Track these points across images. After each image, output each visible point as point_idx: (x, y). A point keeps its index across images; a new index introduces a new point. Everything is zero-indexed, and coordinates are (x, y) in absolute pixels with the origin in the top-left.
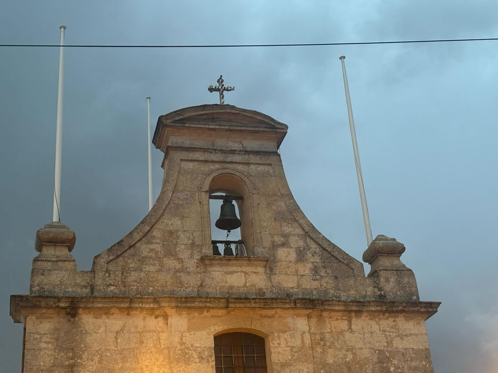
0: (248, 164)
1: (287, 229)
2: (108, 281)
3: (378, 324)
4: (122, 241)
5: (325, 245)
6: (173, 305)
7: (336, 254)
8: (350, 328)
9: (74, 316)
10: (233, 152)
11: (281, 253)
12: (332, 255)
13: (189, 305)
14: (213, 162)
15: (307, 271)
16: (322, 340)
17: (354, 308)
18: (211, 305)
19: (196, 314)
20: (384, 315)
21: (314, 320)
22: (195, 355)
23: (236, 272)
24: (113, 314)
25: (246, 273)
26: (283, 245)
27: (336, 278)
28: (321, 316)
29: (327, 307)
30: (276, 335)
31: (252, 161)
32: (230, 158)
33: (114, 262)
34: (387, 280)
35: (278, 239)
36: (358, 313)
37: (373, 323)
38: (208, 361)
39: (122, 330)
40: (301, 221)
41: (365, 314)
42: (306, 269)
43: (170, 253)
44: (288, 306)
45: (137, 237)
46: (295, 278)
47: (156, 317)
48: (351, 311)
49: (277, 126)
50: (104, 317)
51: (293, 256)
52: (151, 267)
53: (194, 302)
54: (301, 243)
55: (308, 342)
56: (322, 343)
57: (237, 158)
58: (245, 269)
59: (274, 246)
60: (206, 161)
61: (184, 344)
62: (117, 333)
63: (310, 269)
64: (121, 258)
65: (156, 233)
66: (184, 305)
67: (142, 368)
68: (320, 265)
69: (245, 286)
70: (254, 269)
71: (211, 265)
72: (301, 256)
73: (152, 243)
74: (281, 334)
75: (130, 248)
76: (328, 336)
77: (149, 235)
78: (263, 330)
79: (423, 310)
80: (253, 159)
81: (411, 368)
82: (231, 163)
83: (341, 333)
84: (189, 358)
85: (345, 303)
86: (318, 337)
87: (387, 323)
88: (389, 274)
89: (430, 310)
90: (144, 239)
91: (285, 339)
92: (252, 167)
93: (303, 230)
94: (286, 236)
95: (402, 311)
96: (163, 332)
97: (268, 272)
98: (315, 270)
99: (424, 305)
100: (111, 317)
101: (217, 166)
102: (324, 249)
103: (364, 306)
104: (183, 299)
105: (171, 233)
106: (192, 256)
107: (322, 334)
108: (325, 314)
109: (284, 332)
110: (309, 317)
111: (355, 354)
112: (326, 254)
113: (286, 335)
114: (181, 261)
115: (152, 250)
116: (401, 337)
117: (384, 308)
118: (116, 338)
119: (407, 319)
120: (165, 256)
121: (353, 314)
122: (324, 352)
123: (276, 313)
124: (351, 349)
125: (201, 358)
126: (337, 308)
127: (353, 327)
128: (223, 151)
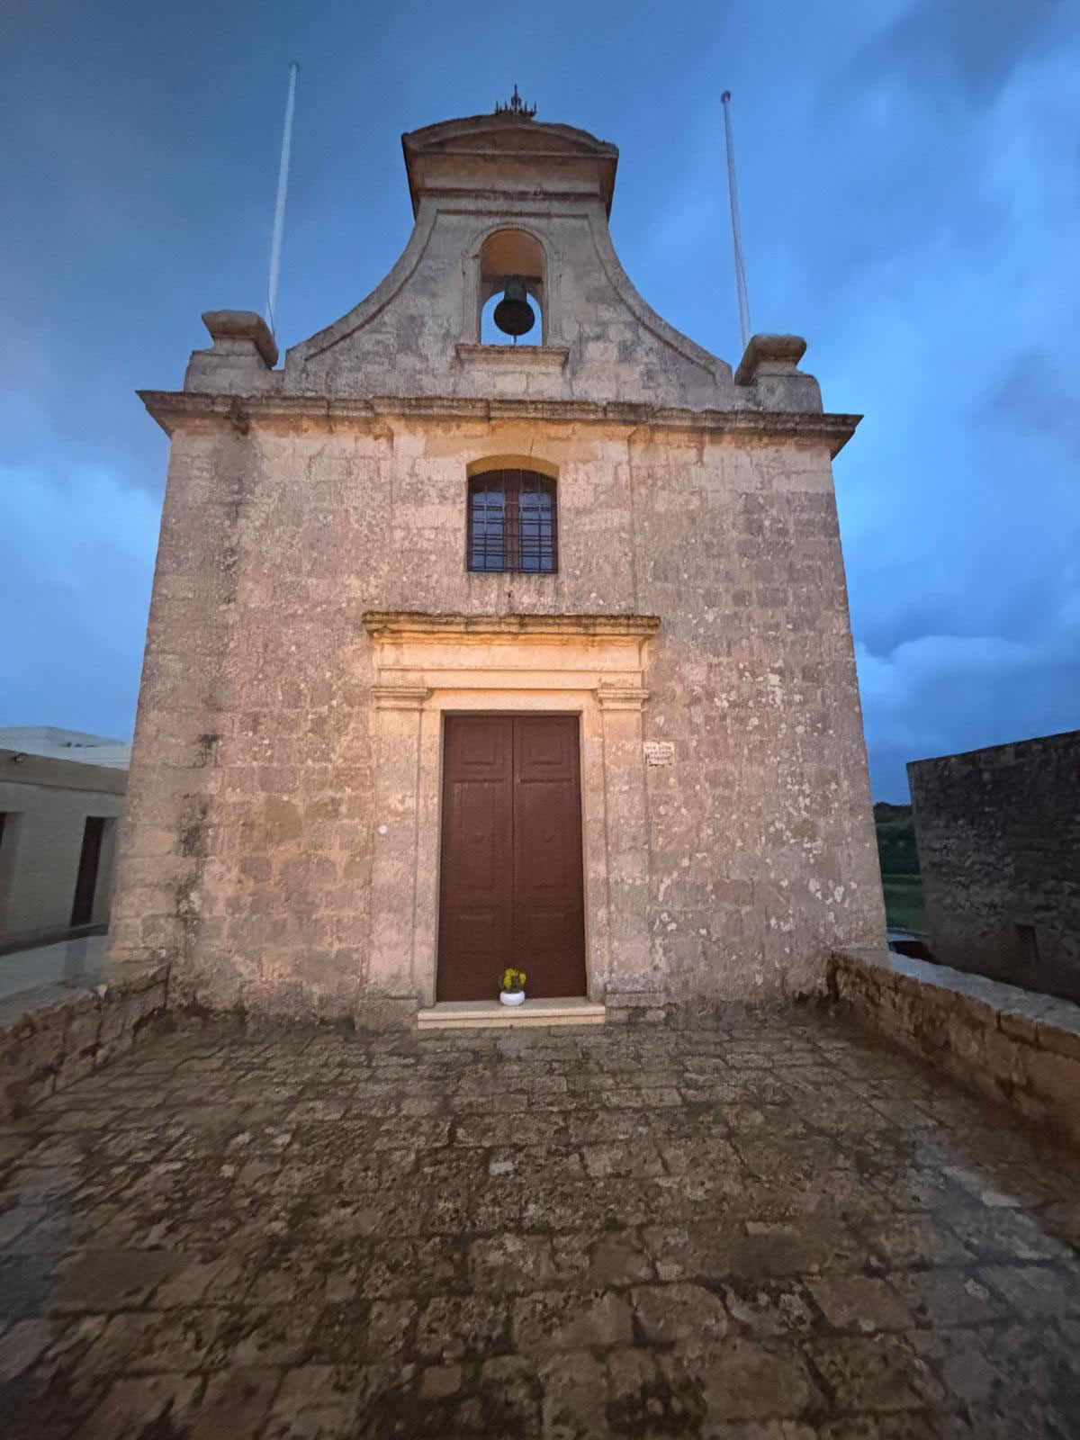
0: (548, 216)
1: (606, 314)
2: (304, 385)
3: (749, 455)
4: (332, 327)
5: (668, 336)
6: (397, 411)
7: (687, 351)
8: (700, 460)
9: (245, 431)
10: (523, 196)
11: (593, 350)
12: (680, 353)
13: (423, 412)
14: (490, 213)
15: (636, 376)
16: (650, 476)
17: (709, 424)
19: (439, 432)
20: (761, 440)
21: (638, 449)
22: (433, 492)
23: (513, 373)
24: (306, 430)
25: (528, 375)
26: (598, 338)
27: (682, 386)
28: (653, 440)
30: (572, 466)
31: (554, 211)
32: (518, 206)
33: (318, 358)
34: (771, 390)
35: (589, 330)
36: (716, 433)
37: (742, 457)
38: (454, 502)
39: (319, 454)
40: (631, 301)
41: (728, 438)
42: (633, 374)
43: (407, 346)
44: (592, 416)
45: (355, 321)
46: (614, 386)
47: (376, 438)
48: (702, 431)
49: (599, 148)
50: (292, 434)
51: (614, 354)
52: (376, 367)
54: (628, 335)
55: (624, 476)
56: (650, 481)
57: (529, 206)
58: (526, 368)
59: (582, 340)
60: (478, 213)
61: (417, 475)
62: (311, 458)
63: (641, 374)
64: (328, 354)
65: (387, 317)
66: (416, 412)
67: (347, 511)
68: (658, 368)
69: (526, 392)
70: (543, 369)
71: (472, 361)
72: (626, 354)
73: (380, 332)
74: (580, 465)
75: (344, 338)
76: (660, 472)
77: (376, 321)
78: (550, 459)
79: (830, 428)
80: (556, 207)
81: (800, 521)
82: (520, 214)
83: (685, 466)
84: (423, 496)
85: (694, 417)
86: (644, 472)
87: (764, 453)
88: (775, 381)
89: (843, 429)
90: (367, 327)
91: (587, 474)
92: (556, 221)
93: (633, 313)
94: (604, 325)
95: (793, 433)
96: (385, 459)
97: (568, 376)
98: (649, 375)
99: (832, 420)
100: (304, 435)
101: (497, 220)
102: (667, 344)
103: (726, 420)
104: (413, 402)
105: (412, 319)
106: (443, 352)
107: (651, 467)
108: (659, 437)
109: (586, 462)
110: (630, 441)
111: (704, 500)
112: (669, 352)
113: (589, 467)
114: (425, 359)
115: (378, 342)
116: (788, 475)
117: (761, 425)
118: (309, 466)
119: (801, 447)
120: (399, 351)
121: (707, 438)
122: (651, 495)
123: (574, 433)
124: (700, 492)
125: (443, 498)
126: (677, 423)
127: (705, 459)
128: (506, 195)
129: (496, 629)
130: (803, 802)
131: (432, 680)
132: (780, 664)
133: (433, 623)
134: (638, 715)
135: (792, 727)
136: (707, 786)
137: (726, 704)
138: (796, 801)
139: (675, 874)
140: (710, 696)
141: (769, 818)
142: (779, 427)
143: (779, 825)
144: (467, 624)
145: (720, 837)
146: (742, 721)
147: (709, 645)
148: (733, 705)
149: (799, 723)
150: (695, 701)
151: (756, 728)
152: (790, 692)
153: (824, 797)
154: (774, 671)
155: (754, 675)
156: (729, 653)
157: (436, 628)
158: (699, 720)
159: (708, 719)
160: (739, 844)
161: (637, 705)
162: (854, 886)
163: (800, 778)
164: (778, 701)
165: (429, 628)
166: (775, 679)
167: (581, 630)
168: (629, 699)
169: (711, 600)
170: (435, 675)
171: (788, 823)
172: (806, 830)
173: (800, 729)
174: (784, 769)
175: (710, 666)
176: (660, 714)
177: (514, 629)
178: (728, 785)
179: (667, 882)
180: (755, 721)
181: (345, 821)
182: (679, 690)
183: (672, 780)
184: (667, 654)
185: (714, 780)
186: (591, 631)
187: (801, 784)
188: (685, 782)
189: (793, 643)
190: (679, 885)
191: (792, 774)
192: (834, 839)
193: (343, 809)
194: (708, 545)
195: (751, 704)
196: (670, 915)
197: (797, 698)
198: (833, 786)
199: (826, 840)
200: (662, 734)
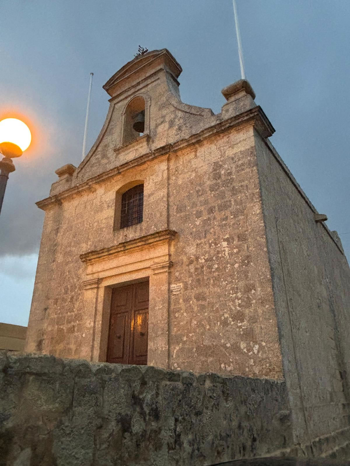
0: (147, 85)
1: (165, 112)
5: (186, 109)
6: (94, 182)
7: (193, 111)
8: (196, 155)
9: (61, 204)
10: (139, 84)
11: (160, 128)
12: (191, 114)
13: (101, 179)
14: (129, 95)
15: (174, 132)
16: (176, 171)
17: (195, 140)
18: (111, 175)
19: (108, 183)
21: (172, 161)
22: (106, 206)
23: (132, 151)
24: (75, 198)
25: (136, 150)
26: (162, 123)
27: (191, 127)
28: (177, 156)
29: (176, 148)
30: (148, 179)
31: (149, 83)
32: (138, 88)
33: (81, 172)
35: (159, 121)
36: (199, 142)
37: (213, 147)
38: (112, 207)
39: (78, 205)
41: (205, 142)
43: (104, 156)
44: (151, 158)
45: (90, 155)
46: (166, 140)
47: (93, 193)
48: (193, 144)
50: (72, 201)
51: (167, 127)
52: (95, 167)
53: (102, 177)
54: (172, 116)
55: (165, 175)
56: (176, 173)
57: (141, 86)
58: (136, 148)
59: (157, 126)
60: (126, 98)
61: (102, 202)
62: (76, 207)
63: (176, 130)
64: (83, 169)
65: (99, 149)
66: (99, 180)
67: (84, 221)
68: (183, 124)
69: (135, 157)
70: (140, 145)
71: (119, 153)
72: (171, 124)
73: (97, 155)
74: (150, 177)
75: (87, 162)
76: (180, 167)
77: (96, 152)
78: (141, 179)
79: (246, 118)
80: (149, 81)
81: (237, 166)
82: (138, 90)
83: (190, 161)
84: (103, 208)
85: (187, 141)
86: (174, 170)
87: (222, 141)
90: (94, 155)
91: (153, 179)
92: (149, 86)
93: (174, 107)
94: (164, 116)
95: (230, 127)
97: (151, 143)
98: (179, 128)
99: (246, 114)
101: (131, 97)
102: (186, 112)
103: (200, 136)
104: (98, 177)
105: (106, 146)
107: (177, 167)
108: (179, 153)
109: (153, 175)
110: (168, 160)
111: (197, 172)
112: (188, 115)
114: (108, 158)
115: (96, 159)
116: (233, 146)
118: (76, 209)
119: (238, 131)
120: (102, 159)
121: (197, 146)
122: (177, 178)
123: (148, 165)
124: (195, 170)
125: (109, 207)
126: (182, 146)
127: (198, 154)
128: (133, 87)
129: (117, 250)
130: (238, 302)
131: (102, 275)
132: (227, 236)
133: (99, 254)
134: (167, 274)
135: (233, 265)
136: (195, 301)
137: (203, 261)
138: (233, 301)
139: (180, 345)
140: (197, 258)
141: (221, 313)
142: (223, 128)
143: (226, 315)
144: (108, 251)
145: (200, 325)
146: (210, 267)
147: (197, 236)
148: (206, 261)
149: (236, 262)
150: (191, 262)
151: (217, 269)
152: (232, 248)
153: (248, 298)
154: (225, 240)
155: (216, 244)
156: (205, 237)
157: (100, 255)
158: (192, 270)
159: (196, 269)
160: (208, 327)
161: (167, 269)
162: (264, 344)
163: (236, 290)
164: (227, 254)
165: (98, 256)
166: (225, 244)
167: (143, 243)
168: (163, 267)
169: (199, 214)
170: (102, 273)
171: (230, 315)
172: (239, 317)
173: (236, 266)
174: (229, 287)
175: (197, 245)
176: (177, 271)
177: (122, 249)
178: (204, 299)
179: (177, 348)
180: (216, 266)
181: (76, 334)
182: (185, 259)
183: (181, 301)
184: (181, 244)
185: (199, 297)
186: (147, 242)
187: (236, 293)
188: (186, 300)
189: (234, 224)
190: (182, 350)
191: (233, 289)
192: (253, 320)
193: (76, 329)
194: (198, 192)
195: (214, 258)
196: (178, 364)
197: (235, 251)
198: (253, 291)
199: (248, 321)
200: (178, 280)
